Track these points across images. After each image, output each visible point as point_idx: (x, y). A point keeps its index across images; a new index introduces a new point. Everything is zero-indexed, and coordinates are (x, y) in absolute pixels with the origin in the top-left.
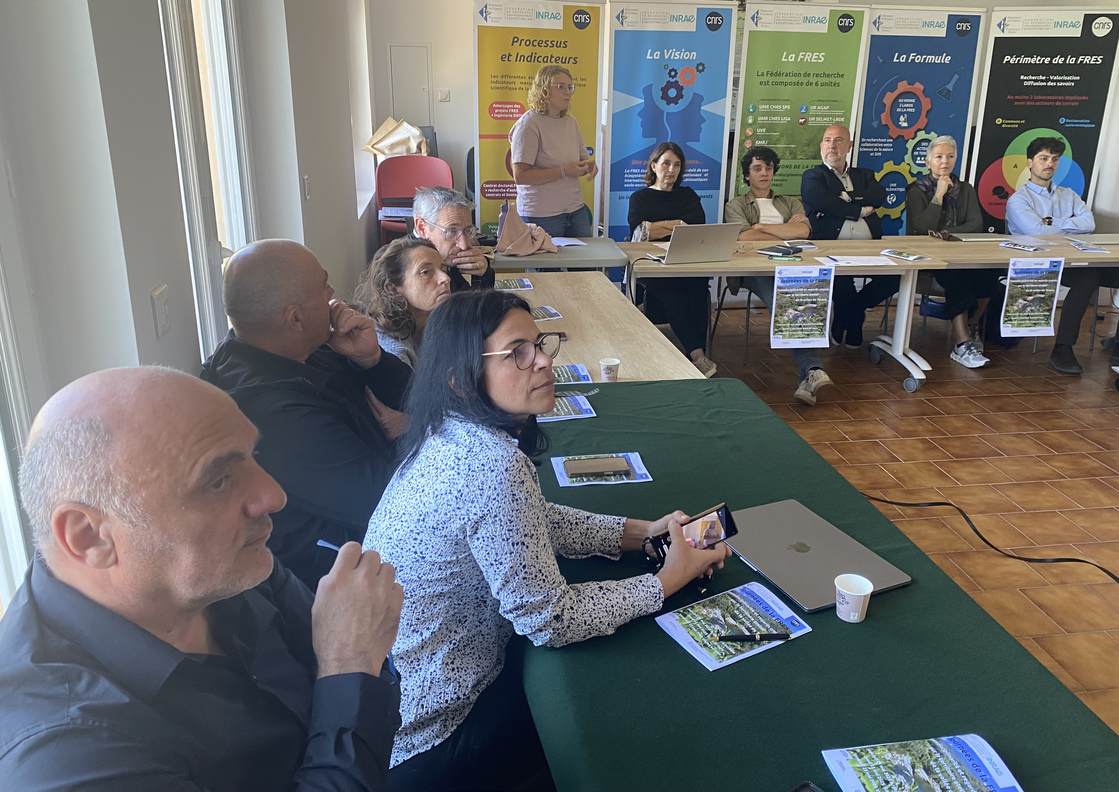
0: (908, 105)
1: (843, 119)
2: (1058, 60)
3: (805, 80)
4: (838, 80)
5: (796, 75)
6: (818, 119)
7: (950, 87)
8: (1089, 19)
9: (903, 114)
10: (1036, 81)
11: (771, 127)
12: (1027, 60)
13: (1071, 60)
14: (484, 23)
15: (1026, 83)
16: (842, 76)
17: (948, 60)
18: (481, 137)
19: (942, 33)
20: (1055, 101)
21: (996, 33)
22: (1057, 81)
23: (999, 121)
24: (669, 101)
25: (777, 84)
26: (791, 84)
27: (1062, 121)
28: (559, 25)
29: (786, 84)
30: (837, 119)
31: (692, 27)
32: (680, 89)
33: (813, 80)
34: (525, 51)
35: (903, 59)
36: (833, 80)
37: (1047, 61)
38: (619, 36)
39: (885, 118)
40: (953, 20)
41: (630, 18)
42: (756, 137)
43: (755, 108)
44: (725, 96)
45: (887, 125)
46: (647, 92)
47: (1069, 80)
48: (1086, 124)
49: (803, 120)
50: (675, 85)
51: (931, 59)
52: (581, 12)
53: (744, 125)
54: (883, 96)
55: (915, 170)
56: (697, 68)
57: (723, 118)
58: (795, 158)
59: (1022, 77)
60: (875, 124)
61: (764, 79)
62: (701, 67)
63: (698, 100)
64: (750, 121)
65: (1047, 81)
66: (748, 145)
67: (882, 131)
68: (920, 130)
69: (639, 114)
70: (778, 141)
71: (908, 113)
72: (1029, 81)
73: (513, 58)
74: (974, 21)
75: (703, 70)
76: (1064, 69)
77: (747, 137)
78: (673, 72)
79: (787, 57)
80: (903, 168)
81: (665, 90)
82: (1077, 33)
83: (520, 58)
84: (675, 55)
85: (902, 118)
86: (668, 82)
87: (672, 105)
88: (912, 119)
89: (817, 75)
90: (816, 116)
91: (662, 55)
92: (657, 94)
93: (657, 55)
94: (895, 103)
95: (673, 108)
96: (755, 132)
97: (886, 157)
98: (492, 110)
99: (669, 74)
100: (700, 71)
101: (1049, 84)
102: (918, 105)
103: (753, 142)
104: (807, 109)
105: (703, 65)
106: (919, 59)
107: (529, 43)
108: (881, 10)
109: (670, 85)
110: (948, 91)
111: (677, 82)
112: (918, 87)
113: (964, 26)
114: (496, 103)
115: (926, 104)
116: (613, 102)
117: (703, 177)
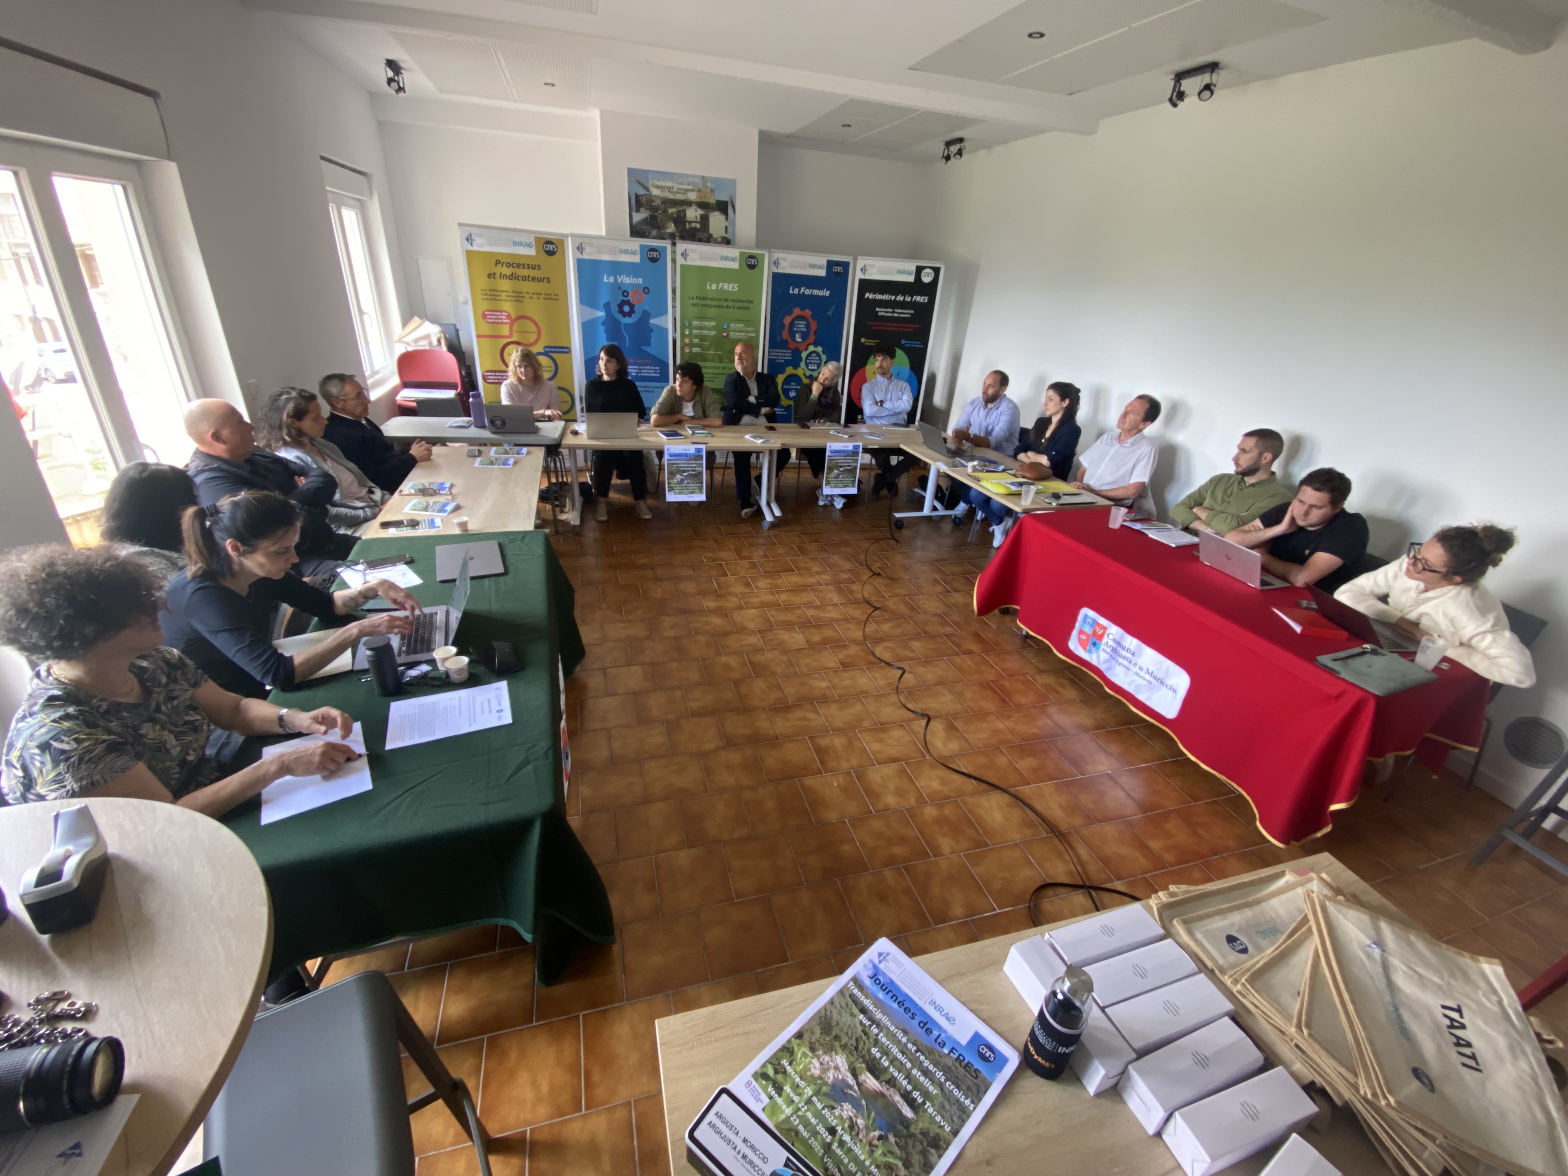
0: (801, 325)
1: (754, 335)
2: (900, 298)
3: (725, 304)
4: (750, 305)
5: (718, 300)
6: (737, 334)
7: (830, 313)
8: (919, 270)
9: (798, 332)
10: (886, 312)
11: (702, 338)
12: (879, 297)
13: (908, 299)
14: (469, 248)
15: (880, 314)
16: (752, 302)
17: (828, 293)
18: (478, 336)
19: (822, 273)
20: (898, 327)
21: (859, 275)
22: (899, 313)
23: (863, 340)
24: (625, 315)
25: (705, 306)
26: (715, 306)
27: (903, 342)
28: (532, 252)
29: (711, 306)
30: (751, 334)
31: (636, 259)
32: (632, 306)
33: (731, 304)
34: (507, 271)
35: (796, 291)
36: (745, 305)
37: (893, 298)
38: (581, 264)
39: (785, 334)
40: (831, 264)
41: (588, 249)
42: (691, 345)
43: (690, 324)
44: (666, 312)
45: (786, 340)
46: (607, 306)
47: (907, 313)
48: (917, 345)
49: (725, 334)
50: (628, 303)
51: (816, 292)
52: (549, 242)
53: (683, 335)
54: (783, 318)
55: (808, 373)
56: (644, 290)
57: (667, 330)
58: (722, 361)
59: (877, 309)
60: (779, 339)
61: (694, 301)
62: (646, 290)
63: (646, 315)
64: (687, 333)
65: (893, 312)
66: (687, 350)
67: (783, 345)
68: (810, 344)
69: (603, 324)
70: (709, 349)
71: (802, 332)
72: (882, 312)
73: (497, 276)
74: (846, 265)
75: (648, 293)
76: (903, 305)
77: (686, 345)
78: (625, 293)
79: (710, 286)
80: (800, 372)
81: (620, 306)
82: (911, 279)
83: (503, 276)
84: (626, 280)
85: (797, 335)
86: (623, 301)
87: (627, 318)
88: (804, 336)
89: (734, 301)
90: (735, 331)
91: (616, 279)
92: (615, 309)
93: (612, 279)
94: (792, 324)
95: (628, 320)
96: (691, 341)
97: (787, 363)
98: (484, 316)
99: (623, 294)
100: (647, 293)
101: (895, 315)
102: (808, 326)
103: (691, 349)
104: (728, 326)
105: (648, 289)
106: (808, 292)
107: (509, 265)
108: (778, 255)
109: (623, 303)
110: (829, 317)
111: (629, 301)
112: (808, 313)
113: (838, 269)
114: (488, 311)
115: (814, 326)
116: (581, 314)
117: (656, 373)
